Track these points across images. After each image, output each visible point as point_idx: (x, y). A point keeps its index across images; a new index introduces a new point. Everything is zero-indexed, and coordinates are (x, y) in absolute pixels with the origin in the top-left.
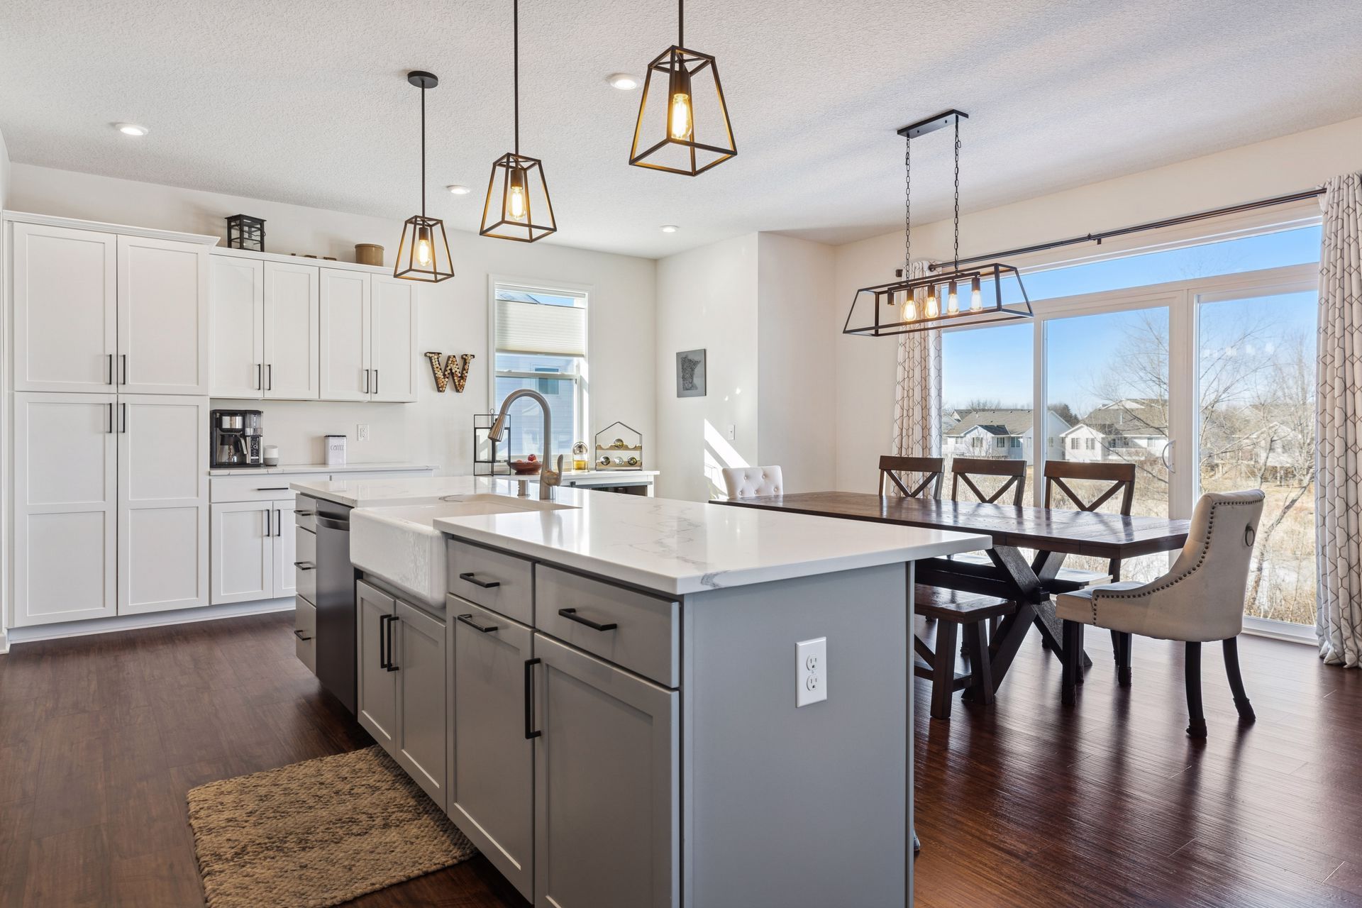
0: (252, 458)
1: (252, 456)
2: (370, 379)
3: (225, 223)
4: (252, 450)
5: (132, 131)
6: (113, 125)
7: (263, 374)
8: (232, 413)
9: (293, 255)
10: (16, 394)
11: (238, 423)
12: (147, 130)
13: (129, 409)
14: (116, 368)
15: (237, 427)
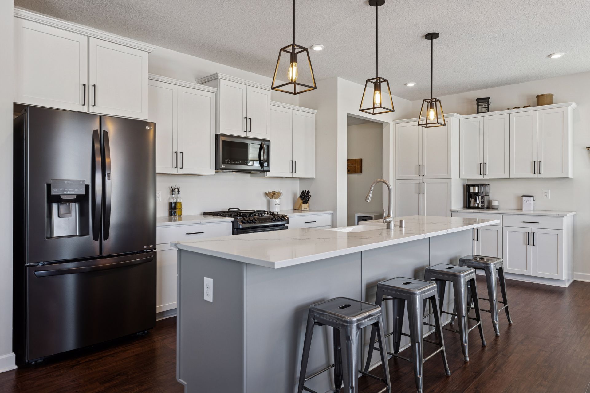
0: (482, 205)
1: (481, 204)
2: (537, 167)
3: (475, 103)
4: (481, 202)
5: (411, 85)
6: (405, 84)
7: (483, 168)
8: (474, 185)
9: (509, 109)
10: (396, 180)
11: (476, 189)
12: (415, 83)
13: (425, 185)
14: (421, 170)
15: (476, 191)
